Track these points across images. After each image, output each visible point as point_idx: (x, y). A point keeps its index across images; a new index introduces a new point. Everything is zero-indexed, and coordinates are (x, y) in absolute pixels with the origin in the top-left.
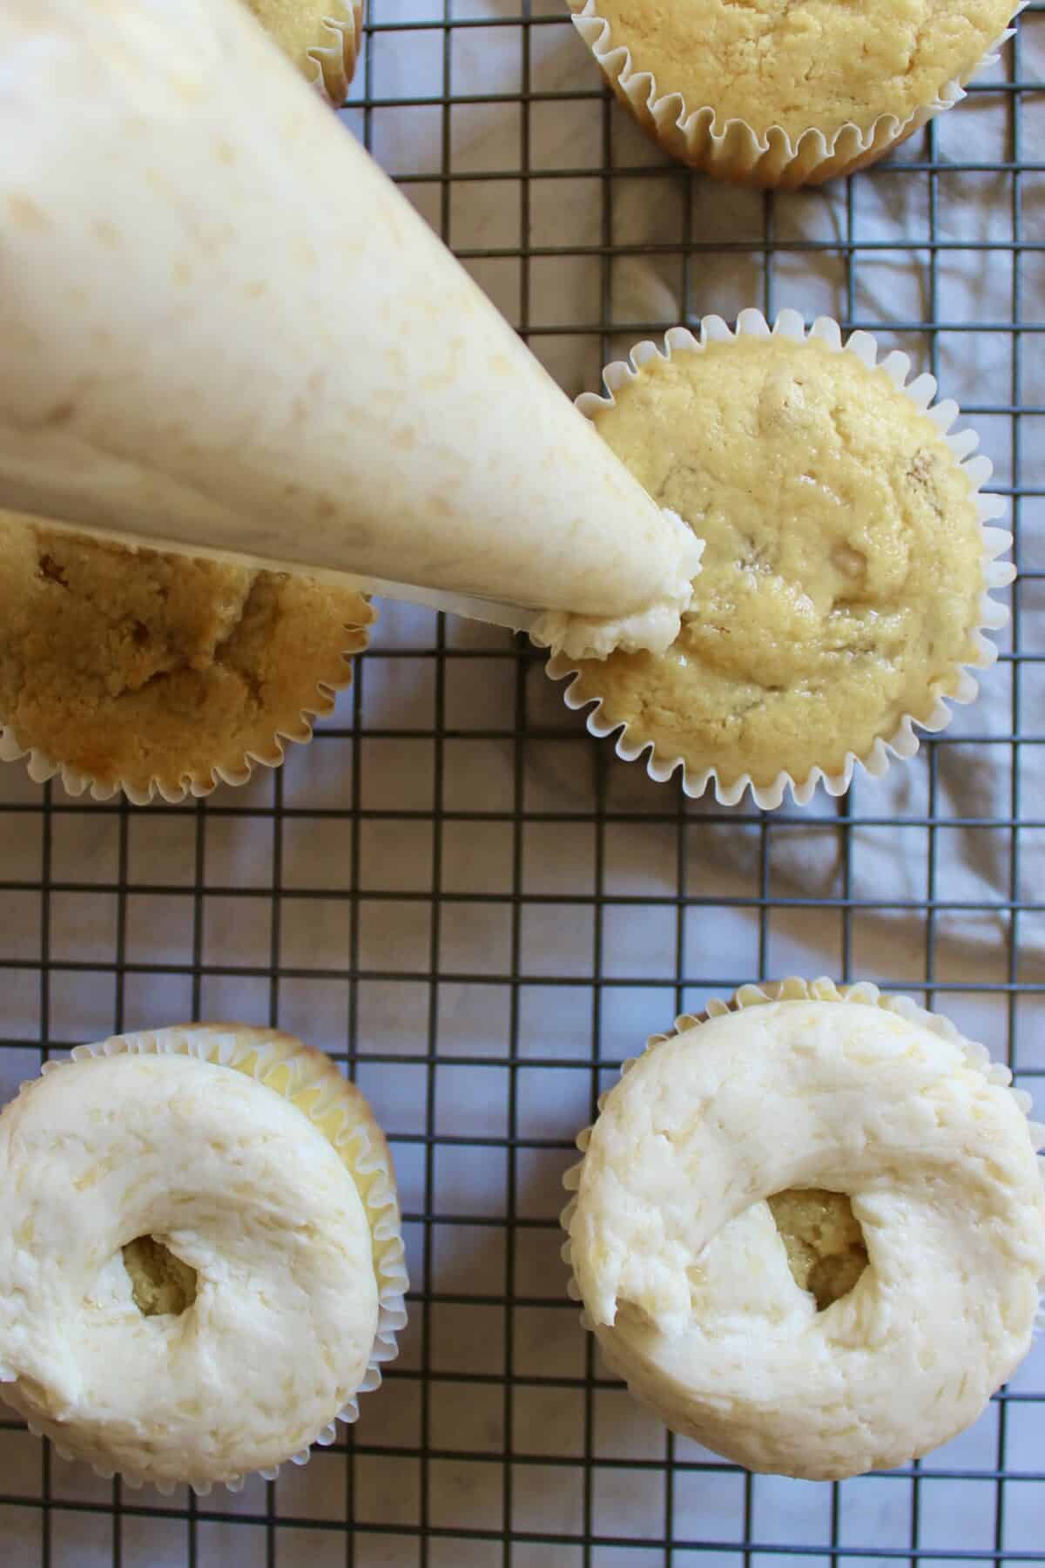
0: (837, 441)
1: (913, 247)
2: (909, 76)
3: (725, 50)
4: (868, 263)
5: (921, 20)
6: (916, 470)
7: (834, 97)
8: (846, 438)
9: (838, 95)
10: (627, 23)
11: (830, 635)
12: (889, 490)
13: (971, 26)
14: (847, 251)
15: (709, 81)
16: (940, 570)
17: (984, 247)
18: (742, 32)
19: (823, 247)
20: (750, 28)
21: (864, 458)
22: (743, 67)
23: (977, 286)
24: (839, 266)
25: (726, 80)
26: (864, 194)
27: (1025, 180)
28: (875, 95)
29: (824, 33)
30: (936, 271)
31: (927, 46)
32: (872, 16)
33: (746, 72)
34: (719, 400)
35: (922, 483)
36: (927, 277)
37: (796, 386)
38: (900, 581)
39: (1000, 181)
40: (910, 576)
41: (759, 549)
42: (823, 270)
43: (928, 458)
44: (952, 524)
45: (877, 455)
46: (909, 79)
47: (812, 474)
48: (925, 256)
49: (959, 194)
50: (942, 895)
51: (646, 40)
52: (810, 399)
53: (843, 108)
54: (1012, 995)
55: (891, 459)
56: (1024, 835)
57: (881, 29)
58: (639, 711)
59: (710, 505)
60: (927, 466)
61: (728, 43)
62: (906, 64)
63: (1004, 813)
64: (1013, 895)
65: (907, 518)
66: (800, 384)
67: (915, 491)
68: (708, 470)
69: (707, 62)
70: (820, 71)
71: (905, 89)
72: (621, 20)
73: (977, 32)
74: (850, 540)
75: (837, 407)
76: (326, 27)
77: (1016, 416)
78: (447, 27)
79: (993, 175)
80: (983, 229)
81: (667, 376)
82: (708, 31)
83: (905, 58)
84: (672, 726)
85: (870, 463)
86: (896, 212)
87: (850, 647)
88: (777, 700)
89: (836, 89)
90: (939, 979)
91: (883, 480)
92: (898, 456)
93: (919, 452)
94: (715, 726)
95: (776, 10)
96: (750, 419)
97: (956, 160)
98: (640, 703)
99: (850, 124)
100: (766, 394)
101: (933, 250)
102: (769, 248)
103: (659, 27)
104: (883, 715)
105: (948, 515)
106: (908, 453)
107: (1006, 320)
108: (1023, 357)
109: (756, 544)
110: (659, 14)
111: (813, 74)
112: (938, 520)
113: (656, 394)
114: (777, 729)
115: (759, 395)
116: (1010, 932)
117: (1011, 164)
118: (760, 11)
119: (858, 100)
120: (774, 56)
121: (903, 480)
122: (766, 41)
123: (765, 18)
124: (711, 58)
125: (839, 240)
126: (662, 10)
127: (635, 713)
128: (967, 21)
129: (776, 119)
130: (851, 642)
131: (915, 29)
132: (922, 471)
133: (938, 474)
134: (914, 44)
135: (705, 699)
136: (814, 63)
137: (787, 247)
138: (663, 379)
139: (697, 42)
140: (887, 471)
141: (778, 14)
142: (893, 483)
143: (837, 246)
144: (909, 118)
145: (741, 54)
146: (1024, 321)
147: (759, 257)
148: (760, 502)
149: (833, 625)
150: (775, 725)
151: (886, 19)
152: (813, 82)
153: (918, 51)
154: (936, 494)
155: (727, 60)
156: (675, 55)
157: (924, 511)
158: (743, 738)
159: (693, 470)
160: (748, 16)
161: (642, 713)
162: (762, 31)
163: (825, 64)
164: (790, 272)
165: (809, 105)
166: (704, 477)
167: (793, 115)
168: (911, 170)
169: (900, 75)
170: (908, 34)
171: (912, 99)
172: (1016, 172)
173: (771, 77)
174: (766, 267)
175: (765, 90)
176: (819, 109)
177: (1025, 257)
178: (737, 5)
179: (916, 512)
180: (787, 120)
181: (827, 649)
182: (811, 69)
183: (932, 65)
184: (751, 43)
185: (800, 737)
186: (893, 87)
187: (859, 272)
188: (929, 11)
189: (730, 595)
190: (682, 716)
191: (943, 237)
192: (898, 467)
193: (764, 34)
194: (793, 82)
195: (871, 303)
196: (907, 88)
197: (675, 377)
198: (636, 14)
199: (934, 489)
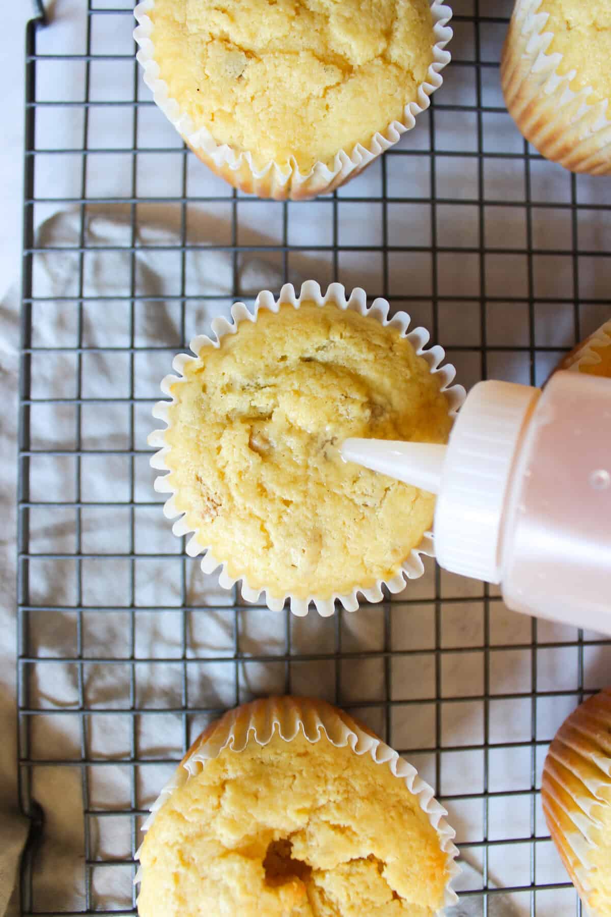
0: (268, 526)
1: (197, 660)
2: (224, 779)
3: (349, 795)
4: (225, 649)
5: (218, 820)
6: (215, 508)
7: (275, 763)
8: (263, 529)
9: (272, 765)
10: (410, 809)
11: (274, 395)
12: (234, 493)
13: (184, 814)
14: (238, 658)
15: (358, 772)
16: (199, 440)
17: (151, 660)
18: (338, 807)
19: (254, 659)
20: (334, 811)
21: (251, 515)
22: (336, 783)
23: (156, 635)
24: (243, 646)
25: (347, 773)
26: (227, 693)
27: (127, 703)
28: (248, 766)
29: (285, 808)
30: (183, 645)
31: (213, 800)
32: (253, 822)
33: (335, 779)
34: (348, 553)
35: (211, 499)
36: (189, 641)
37: (296, 565)
38: (226, 433)
39: (142, 703)
40: (220, 436)
41: (322, 451)
42: (252, 644)
43: (207, 516)
44: (190, 472)
45: (242, 517)
46: (225, 777)
47: (287, 503)
48: (190, 655)
49: (168, 694)
50: (176, 256)
51: (398, 799)
52: (287, 554)
53: (268, 755)
54: (134, 196)
55: (232, 515)
56: (127, 293)
57: (246, 811)
58: (395, 345)
59: (355, 482)
60: (208, 510)
61: (347, 800)
62: (227, 787)
63: (139, 305)
64: (133, 257)
65: (222, 475)
66: (293, 565)
67: (216, 494)
68: (355, 505)
69: (360, 785)
70: (287, 782)
71: (227, 770)
72: (413, 811)
73: (179, 810)
74: (260, 458)
75: (268, 550)
76: (604, 800)
77: (132, 553)
78: (486, 794)
79: (147, 707)
80: (152, 672)
81: (380, 569)
82: (360, 807)
83: (229, 792)
84: (373, 334)
85: (247, 511)
86: (206, 682)
87: (259, 387)
88: (306, 351)
89: (274, 768)
90: (178, 206)
91: (238, 500)
92: (227, 516)
93: (213, 520)
94: (347, 334)
95: (316, 824)
96: (328, 540)
97: (170, 716)
98: (394, 349)
99: (263, 744)
100: (316, 559)
101: (184, 659)
102: (287, 657)
103: (391, 808)
104: (234, 345)
105: (194, 477)
106: (220, 520)
107: (138, 614)
108: (127, 592)
109: (323, 454)
110: (391, 817)
111: (291, 779)
112: (200, 474)
113: (389, 557)
114: (306, 333)
115: (321, 557)
116: (135, 234)
117: (137, 712)
118: (327, 822)
119: (258, 762)
120: (317, 792)
121: (224, 501)
122: (322, 801)
123: (324, 817)
124: (357, 788)
125: (243, 663)
126: (390, 820)
127: (396, 343)
128: (186, 817)
129: (311, 746)
130: (259, 391)
131: (223, 813)
132: (211, 507)
133: (199, 505)
134: (222, 802)
135: (353, 351)
136: (291, 787)
137: (275, 659)
138: (382, 567)
139: (368, 799)
140: (235, 506)
141: (315, 819)
142: (230, 498)
143: (245, 660)
144: (223, 749)
145: (338, 792)
146: (127, 614)
147: (293, 652)
148: (319, 484)
149: (272, 401)
150: (308, 336)
151: (243, 820)
152: (290, 774)
153: (219, 797)
154: (202, 492)
155: (347, 787)
156: (381, 789)
157: (210, 480)
158: (328, 327)
159: (366, 506)
160: (335, 818)
161: (393, 344)
162: (325, 808)
163: (283, 786)
164: (273, 642)
165: (291, 757)
166: (359, 501)
167: (302, 750)
168: (197, 709)
169: (231, 779)
170: (228, 808)
171: (222, 763)
172: (133, 709)
173: (318, 777)
174: (289, 645)
175: (322, 768)
176: (285, 755)
177: (127, 655)
178: (342, 826)
179: (216, 478)
180: (305, 746)
181: (274, 386)
182: (293, 783)
183: (210, 787)
184: (332, 800)
185: (291, 328)
186: (236, 771)
187: (231, 644)
188: (212, 825)
189: (341, 419)
190: (368, 340)
191: (179, 666)
192: (227, 510)
193: (323, 806)
194: (304, 774)
195: (224, 624)
196: (226, 771)
197: (375, 569)
198: (406, 817)
199: (202, 495)
